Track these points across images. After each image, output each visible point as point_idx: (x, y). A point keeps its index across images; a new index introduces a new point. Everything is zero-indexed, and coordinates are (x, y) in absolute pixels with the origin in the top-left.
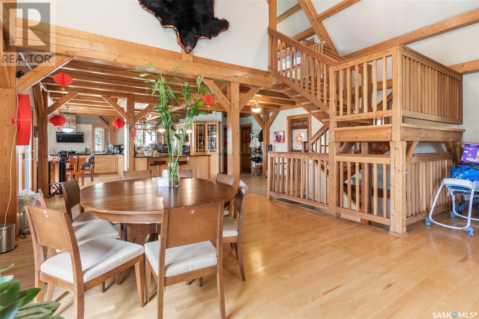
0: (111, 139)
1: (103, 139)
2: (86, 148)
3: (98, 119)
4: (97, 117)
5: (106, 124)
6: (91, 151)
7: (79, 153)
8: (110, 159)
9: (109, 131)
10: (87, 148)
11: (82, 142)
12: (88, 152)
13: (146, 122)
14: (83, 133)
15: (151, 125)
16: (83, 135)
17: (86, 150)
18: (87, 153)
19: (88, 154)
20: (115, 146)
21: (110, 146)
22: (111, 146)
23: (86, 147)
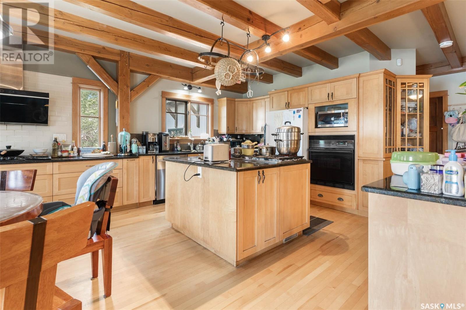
0: (122, 117)
1: (99, 118)
2: (56, 140)
3: (88, 62)
4: (88, 58)
5: (111, 81)
6: (69, 148)
7: (33, 153)
8: (125, 171)
9: (116, 98)
10: (58, 140)
11: (45, 122)
12: (62, 151)
13: (192, 85)
14: (47, 95)
15: (201, 93)
16: (47, 102)
17: (54, 145)
18: (60, 154)
19: (61, 157)
20: (133, 136)
21: (121, 135)
22: (123, 136)
23: (55, 136)
